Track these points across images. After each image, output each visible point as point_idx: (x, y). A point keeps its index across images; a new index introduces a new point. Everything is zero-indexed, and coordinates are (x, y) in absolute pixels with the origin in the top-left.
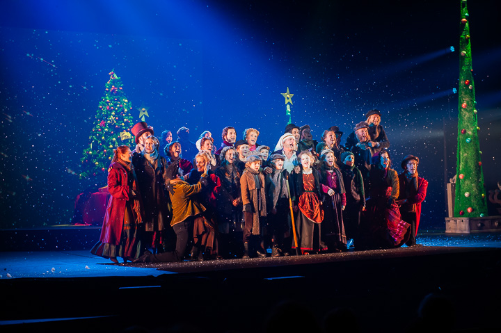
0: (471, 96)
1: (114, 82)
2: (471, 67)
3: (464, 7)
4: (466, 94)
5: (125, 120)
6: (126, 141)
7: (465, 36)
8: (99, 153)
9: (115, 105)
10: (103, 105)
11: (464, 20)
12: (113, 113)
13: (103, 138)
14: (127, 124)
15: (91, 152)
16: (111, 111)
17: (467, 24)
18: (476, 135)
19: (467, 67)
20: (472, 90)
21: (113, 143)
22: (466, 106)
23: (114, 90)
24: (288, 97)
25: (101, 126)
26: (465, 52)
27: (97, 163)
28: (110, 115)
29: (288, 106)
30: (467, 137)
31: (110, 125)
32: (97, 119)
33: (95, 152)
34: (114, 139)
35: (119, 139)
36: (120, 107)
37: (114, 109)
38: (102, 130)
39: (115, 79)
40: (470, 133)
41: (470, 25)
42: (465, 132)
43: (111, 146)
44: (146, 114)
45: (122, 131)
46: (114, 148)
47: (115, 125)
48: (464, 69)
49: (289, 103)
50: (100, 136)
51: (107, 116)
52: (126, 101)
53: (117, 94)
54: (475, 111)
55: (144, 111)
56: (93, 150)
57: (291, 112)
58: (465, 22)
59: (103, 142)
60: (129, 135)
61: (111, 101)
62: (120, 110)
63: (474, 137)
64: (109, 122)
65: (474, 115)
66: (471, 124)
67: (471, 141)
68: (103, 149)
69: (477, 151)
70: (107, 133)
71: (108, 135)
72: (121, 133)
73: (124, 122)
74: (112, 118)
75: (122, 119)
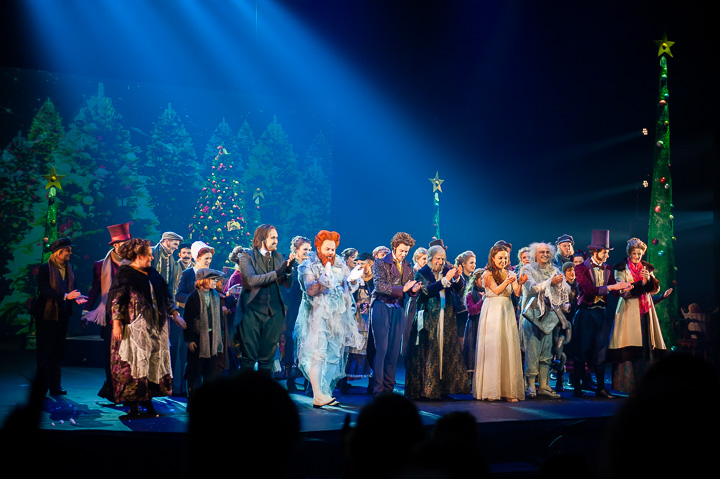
0: (667, 197)
1: (223, 158)
2: (669, 161)
3: (663, 86)
4: (660, 194)
5: (234, 206)
6: (235, 232)
7: (663, 121)
9: (223, 187)
10: (208, 186)
11: (663, 101)
12: (220, 197)
13: (206, 227)
14: (235, 210)
16: (217, 195)
17: (666, 107)
18: (671, 247)
19: (663, 162)
20: (668, 190)
21: (218, 234)
22: (660, 210)
23: (222, 168)
24: (437, 184)
25: (203, 212)
26: (661, 142)
28: (217, 199)
29: (437, 195)
30: (660, 250)
31: (214, 211)
32: (199, 204)
34: (219, 229)
35: (225, 230)
36: (229, 190)
37: (221, 192)
38: (205, 217)
39: (224, 154)
40: (664, 244)
41: (669, 109)
42: (657, 242)
43: (216, 238)
44: (262, 194)
45: (230, 220)
46: (219, 240)
47: (221, 212)
48: (660, 162)
49: (438, 191)
50: (203, 225)
51: (213, 201)
52: (237, 182)
53: (226, 173)
54: (671, 216)
55: (259, 192)
57: (439, 202)
58: (664, 104)
59: (206, 232)
60: (238, 225)
61: (218, 182)
62: (228, 194)
63: (668, 250)
64: (214, 207)
65: (670, 221)
66: (666, 233)
67: (664, 254)
69: (671, 268)
70: (211, 221)
71: (211, 224)
72: (229, 223)
73: (232, 209)
74: (218, 203)
75: (230, 205)
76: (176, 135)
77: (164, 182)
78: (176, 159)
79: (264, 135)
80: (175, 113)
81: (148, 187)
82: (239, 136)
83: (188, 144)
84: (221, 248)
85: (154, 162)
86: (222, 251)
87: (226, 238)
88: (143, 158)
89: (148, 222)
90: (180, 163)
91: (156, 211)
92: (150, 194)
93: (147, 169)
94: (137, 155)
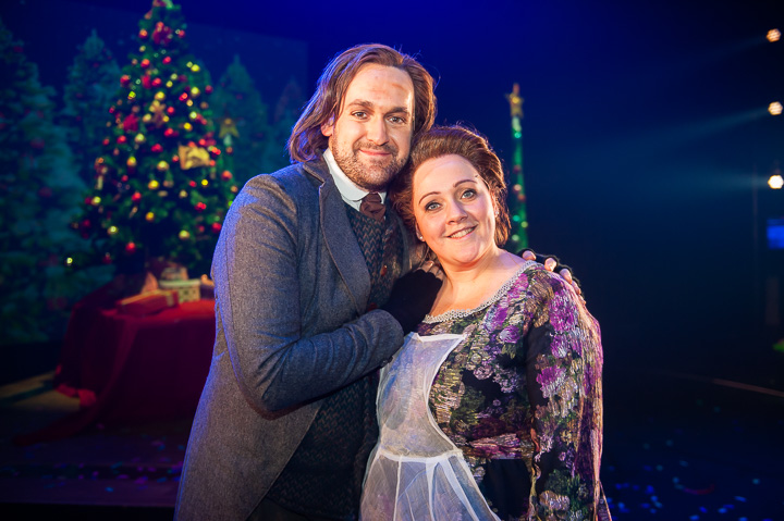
1: (163, 13)
5: (194, 115)
6: (196, 172)
8: (121, 201)
9: (166, 75)
12: (160, 95)
13: (132, 161)
14: (196, 124)
15: (97, 200)
16: (155, 89)
21: (160, 175)
23: (163, 35)
24: (515, 100)
25: (125, 129)
27: (113, 229)
28: (152, 99)
29: (516, 121)
31: (149, 126)
32: (115, 114)
33: (110, 200)
34: (163, 165)
35: (175, 165)
37: (162, 87)
38: (130, 139)
39: (165, 7)
43: (154, 184)
44: (234, 131)
45: (185, 143)
46: (161, 187)
47: (165, 126)
50: (124, 156)
51: (144, 101)
52: (195, 68)
53: (171, 45)
55: (229, 126)
56: (102, 194)
59: (132, 172)
60: (203, 156)
61: (154, 63)
62: (179, 88)
64: (147, 118)
68: (132, 192)
70: (142, 145)
71: (143, 152)
72: (182, 150)
73: (189, 121)
74: (155, 106)
75: (182, 112)
76: (105, 73)
80: (102, 44)
84: (169, 205)
86: (171, 212)
87: (178, 185)
92: (73, 152)
93: (65, 117)
94: (51, 98)
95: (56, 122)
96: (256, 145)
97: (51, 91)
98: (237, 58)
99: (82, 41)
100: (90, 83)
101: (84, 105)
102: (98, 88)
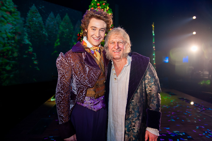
76: (36, 15)
77: (33, 31)
78: (37, 23)
79: (64, 19)
80: (36, 8)
81: (28, 33)
82: (57, 18)
83: (41, 19)
85: (29, 24)
88: (25, 22)
89: (28, 45)
90: (38, 25)
91: (30, 41)
92: (28, 35)
93: (26, 26)
94: (23, 21)
95: (24, 27)
96: (71, 36)
97: (23, 19)
98: (67, 14)
99: (31, 7)
100: (33, 17)
101: (31, 23)
102: (34, 19)
